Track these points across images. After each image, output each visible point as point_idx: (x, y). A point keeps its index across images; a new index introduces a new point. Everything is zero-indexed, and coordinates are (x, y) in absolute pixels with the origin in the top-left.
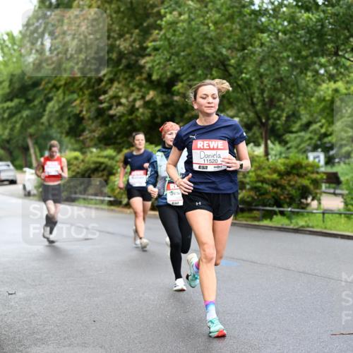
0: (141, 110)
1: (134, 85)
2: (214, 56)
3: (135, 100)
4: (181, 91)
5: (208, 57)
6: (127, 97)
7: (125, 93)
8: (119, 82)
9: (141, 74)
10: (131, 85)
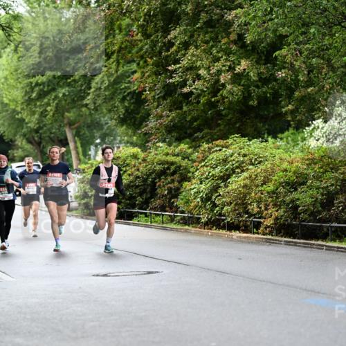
0: (229, 87)
1: (218, 52)
2: (335, 9)
3: (219, 72)
4: (289, 59)
5: (325, 10)
6: (208, 69)
7: (206, 62)
8: (196, 47)
9: (228, 35)
10: (214, 51)
